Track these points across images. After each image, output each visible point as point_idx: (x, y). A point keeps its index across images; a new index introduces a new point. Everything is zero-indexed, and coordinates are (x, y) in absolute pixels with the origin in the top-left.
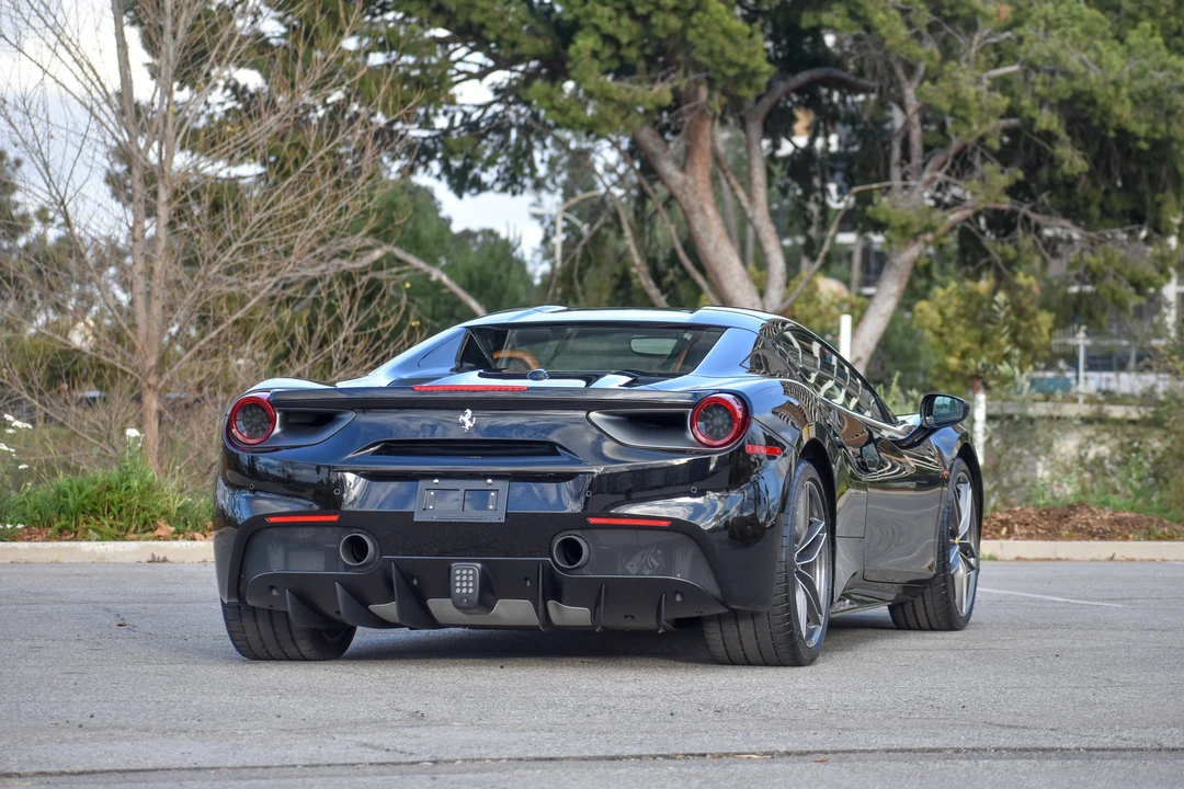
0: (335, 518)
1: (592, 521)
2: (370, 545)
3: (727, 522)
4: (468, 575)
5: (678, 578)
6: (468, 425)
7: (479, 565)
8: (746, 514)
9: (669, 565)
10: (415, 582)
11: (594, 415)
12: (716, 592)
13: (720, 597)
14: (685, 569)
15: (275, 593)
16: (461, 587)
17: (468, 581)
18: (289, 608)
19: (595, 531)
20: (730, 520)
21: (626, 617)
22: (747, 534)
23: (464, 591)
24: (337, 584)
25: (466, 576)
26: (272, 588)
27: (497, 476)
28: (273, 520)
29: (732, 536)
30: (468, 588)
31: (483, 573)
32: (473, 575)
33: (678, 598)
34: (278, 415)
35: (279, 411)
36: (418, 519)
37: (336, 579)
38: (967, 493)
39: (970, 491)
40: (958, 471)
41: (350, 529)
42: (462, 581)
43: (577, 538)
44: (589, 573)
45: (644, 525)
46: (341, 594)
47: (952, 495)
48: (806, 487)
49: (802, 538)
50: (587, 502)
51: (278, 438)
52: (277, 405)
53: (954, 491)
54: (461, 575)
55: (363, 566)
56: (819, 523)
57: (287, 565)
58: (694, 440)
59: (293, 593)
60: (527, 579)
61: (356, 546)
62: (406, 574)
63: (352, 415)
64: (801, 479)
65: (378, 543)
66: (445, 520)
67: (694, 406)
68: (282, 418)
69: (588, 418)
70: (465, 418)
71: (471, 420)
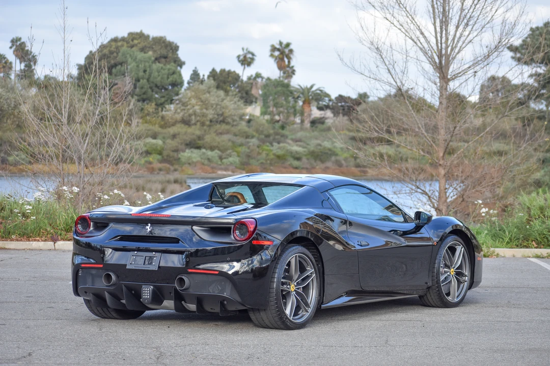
0: (101, 266)
1: (190, 271)
3: (252, 269)
4: (147, 291)
5: (225, 295)
6: (149, 230)
7: (152, 287)
9: (223, 291)
10: (133, 292)
11: (195, 228)
12: (239, 299)
13: (241, 302)
14: (227, 292)
15: (88, 294)
16: (145, 296)
17: (147, 293)
18: (92, 299)
19: (192, 275)
20: (254, 268)
22: (261, 274)
23: (146, 297)
24: (106, 292)
25: (147, 292)
26: (86, 292)
27: (156, 251)
28: (83, 265)
29: (254, 276)
30: (147, 296)
31: (154, 292)
32: (149, 290)
33: (225, 302)
34: (92, 223)
35: (92, 222)
36: (128, 267)
37: (104, 290)
38: (460, 250)
39: (463, 249)
40: (450, 241)
41: (108, 270)
42: (145, 293)
43: (183, 277)
44: (191, 291)
45: (208, 273)
46: (107, 295)
47: (444, 251)
48: (296, 256)
49: (295, 277)
50: (187, 263)
51: (91, 232)
52: (91, 219)
53: (446, 250)
54: (145, 291)
55: (111, 285)
56: (310, 270)
57: (93, 283)
58: (233, 238)
59: (94, 294)
60: (171, 293)
61: (108, 277)
62: (129, 289)
63: (111, 225)
64: (290, 254)
65: (118, 277)
66: (137, 268)
67: (234, 224)
68: (93, 224)
69: (192, 229)
70: (148, 227)
71: (150, 228)
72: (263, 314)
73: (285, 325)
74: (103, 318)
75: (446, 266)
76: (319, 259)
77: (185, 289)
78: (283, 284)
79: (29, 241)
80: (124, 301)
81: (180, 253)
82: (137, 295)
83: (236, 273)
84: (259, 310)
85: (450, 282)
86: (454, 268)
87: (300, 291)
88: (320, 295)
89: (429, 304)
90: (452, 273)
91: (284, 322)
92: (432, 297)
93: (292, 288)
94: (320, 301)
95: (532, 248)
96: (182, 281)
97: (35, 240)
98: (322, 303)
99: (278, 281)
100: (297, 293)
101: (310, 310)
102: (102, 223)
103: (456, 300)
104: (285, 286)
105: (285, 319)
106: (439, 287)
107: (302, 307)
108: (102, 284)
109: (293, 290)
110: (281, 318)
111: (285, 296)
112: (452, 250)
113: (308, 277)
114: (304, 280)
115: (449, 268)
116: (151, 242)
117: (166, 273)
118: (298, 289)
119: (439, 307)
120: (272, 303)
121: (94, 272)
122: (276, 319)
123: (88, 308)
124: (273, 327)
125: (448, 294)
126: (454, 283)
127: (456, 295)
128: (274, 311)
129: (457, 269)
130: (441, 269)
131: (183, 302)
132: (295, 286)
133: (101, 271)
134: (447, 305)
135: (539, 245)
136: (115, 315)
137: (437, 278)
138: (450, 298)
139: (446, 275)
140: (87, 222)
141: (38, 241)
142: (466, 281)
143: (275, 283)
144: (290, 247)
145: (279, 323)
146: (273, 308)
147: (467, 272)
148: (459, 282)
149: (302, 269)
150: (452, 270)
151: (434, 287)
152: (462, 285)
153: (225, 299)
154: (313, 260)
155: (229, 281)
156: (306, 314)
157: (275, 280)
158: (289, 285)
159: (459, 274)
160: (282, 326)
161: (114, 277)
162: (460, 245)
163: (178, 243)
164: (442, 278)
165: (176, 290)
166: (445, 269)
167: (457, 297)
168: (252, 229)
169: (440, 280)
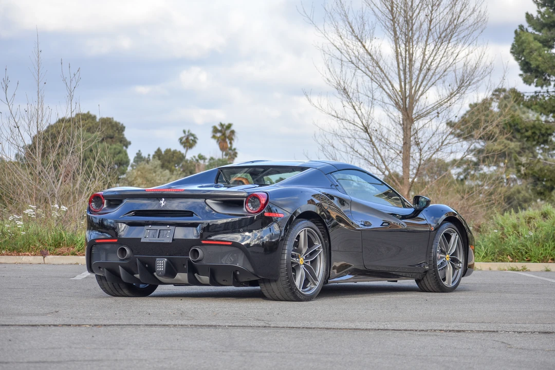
0: (116, 241)
1: (203, 242)
2: (127, 251)
3: (263, 243)
4: (161, 263)
5: (238, 265)
7: (166, 260)
8: (273, 240)
9: (235, 262)
10: (147, 266)
11: (208, 201)
12: (251, 270)
13: (254, 273)
14: (240, 262)
15: (101, 269)
16: (159, 268)
17: (161, 266)
18: (106, 275)
19: (205, 246)
20: (265, 242)
21: (224, 280)
22: (272, 248)
24: (120, 267)
25: (161, 264)
26: (100, 268)
27: (171, 225)
28: (97, 241)
29: (266, 250)
30: (161, 268)
31: (167, 263)
32: (163, 263)
33: (238, 273)
34: (105, 201)
35: (106, 199)
36: (142, 241)
37: (118, 264)
38: (455, 237)
39: (457, 236)
40: (446, 228)
41: (121, 244)
42: (159, 266)
43: (197, 249)
44: (204, 262)
45: (222, 244)
46: (121, 270)
47: (440, 237)
48: (305, 230)
49: (304, 251)
50: (201, 235)
51: (104, 209)
52: (105, 197)
53: (442, 236)
54: (159, 263)
55: (126, 259)
56: (318, 245)
57: (106, 259)
58: (246, 211)
59: (108, 269)
60: (184, 265)
61: (123, 251)
62: (143, 263)
63: (125, 201)
64: (300, 227)
65: (132, 250)
66: (152, 241)
67: (247, 197)
68: (107, 202)
69: (205, 202)
70: (162, 202)
71: (164, 203)
72: (273, 285)
73: (294, 296)
74: (114, 296)
75: (442, 252)
76: (327, 236)
77: (198, 261)
78: (293, 256)
79: (19, 255)
80: (137, 276)
81: (195, 225)
82: (151, 269)
83: (248, 245)
84: (269, 281)
85: (446, 267)
86: (449, 254)
87: (309, 264)
88: (327, 270)
89: (426, 289)
90: (448, 259)
91: (294, 293)
92: (429, 282)
93: (301, 261)
94: (327, 277)
95: (507, 262)
96: (196, 252)
97: (25, 255)
98: (329, 278)
99: (288, 254)
100: (306, 266)
101: (318, 283)
102: (115, 201)
103: (451, 285)
104: (294, 259)
105: (294, 290)
106: (436, 272)
107: (311, 281)
108: (116, 258)
109: (302, 264)
110: (291, 289)
111: (295, 268)
112: (448, 236)
113: (315, 252)
114: (311, 254)
115: (445, 254)
116: (164, 216)
117: (180, 246)
118: (307, 262)
119: (435, 292)
120: (283, 274)
121: (108, 247)
122: (287, 290)
123: (100, 285)
124: (284, 299)
125: (444, 279)
126: (450, 269)
127: (451, 281)
128: (284, 282)
129: (451, 256)
130: (438, 255)
131: (196, 274)
132: (304, 260)
133: (115, 245)
134: (442, 289)
135: (514, 259)
136: (126, 292)
137: (434, 262)
138: (445, 283)
139: (442, 261)
140: (101, 200)
141: (28, 255)
142: (460, 268)
143: (286, 255)
144: (300, 221)
145: (289, 294)
146: (284, 279)
147: (461, 258)
148: (454, 269)
149: (311, 244)
150: (448, 256)
151: (431, 272)
152: (456, 272)
153: (238, 269)
154: (321, 235)
155: (241, 252)
156: (314, 288)
157: (286, 252)
158: (299, 258)
159: (454, 260)
160: (292, 298)
161: (128, 251)
162: (454, 232)
163: (193, 216)
164: (439, 263)
165: (189, 262)
166: (441, 255)
167: (453, 282)
168: (263, 202)
169: (436, 264)
